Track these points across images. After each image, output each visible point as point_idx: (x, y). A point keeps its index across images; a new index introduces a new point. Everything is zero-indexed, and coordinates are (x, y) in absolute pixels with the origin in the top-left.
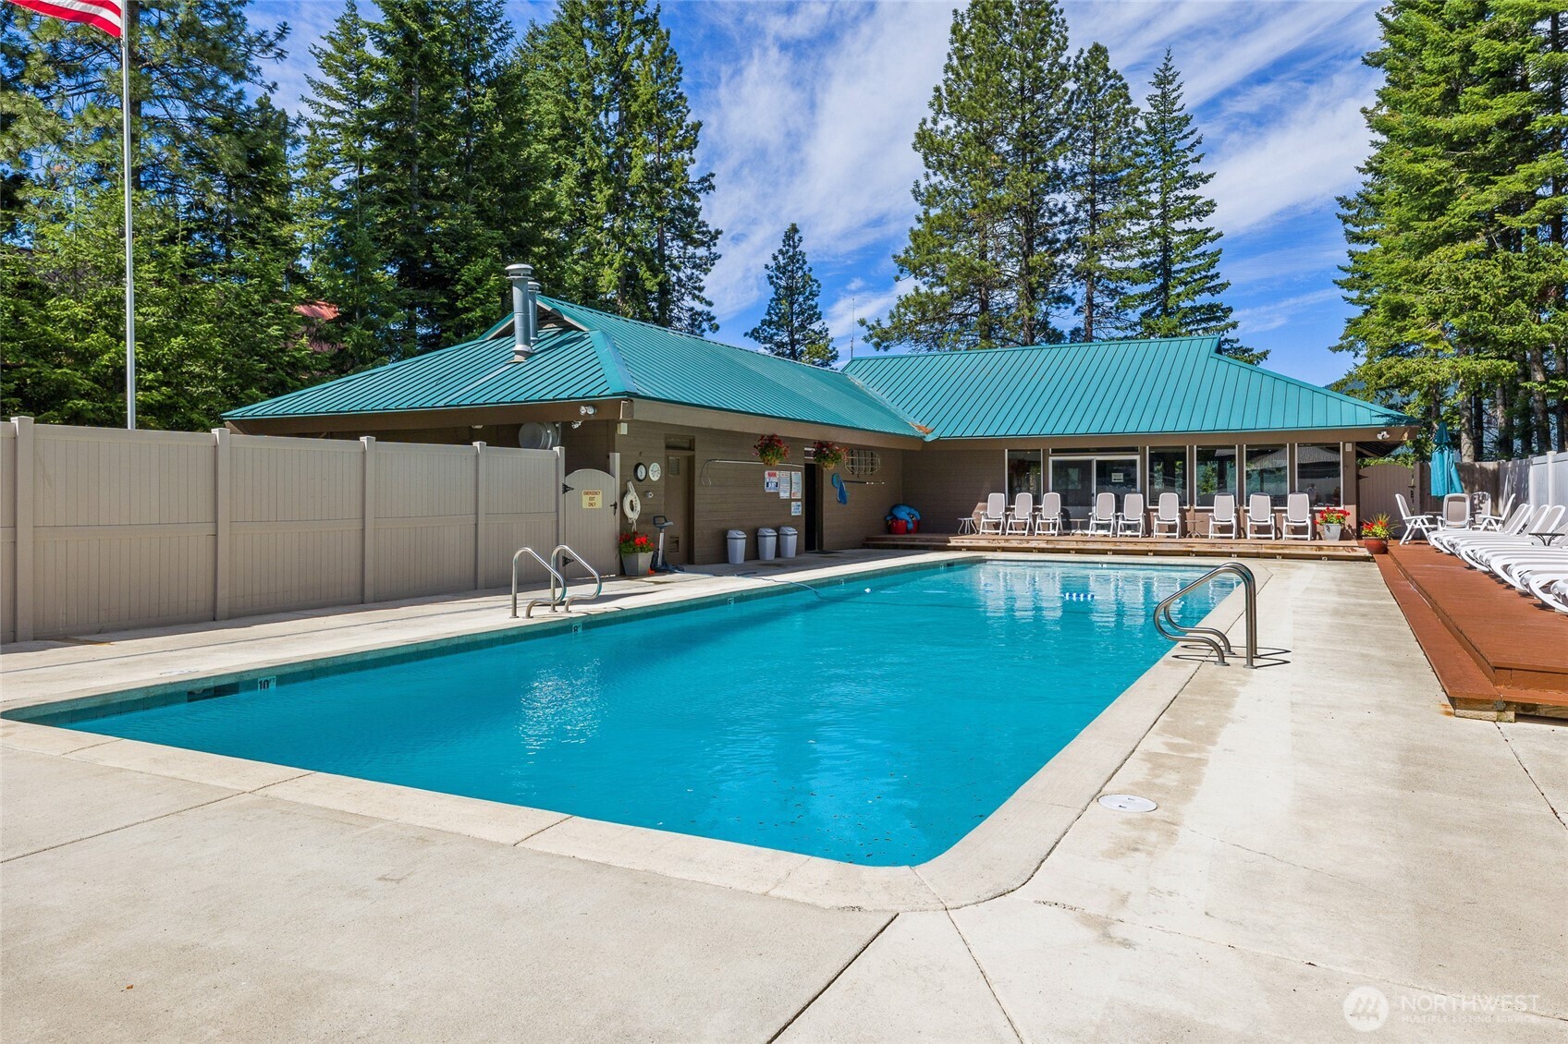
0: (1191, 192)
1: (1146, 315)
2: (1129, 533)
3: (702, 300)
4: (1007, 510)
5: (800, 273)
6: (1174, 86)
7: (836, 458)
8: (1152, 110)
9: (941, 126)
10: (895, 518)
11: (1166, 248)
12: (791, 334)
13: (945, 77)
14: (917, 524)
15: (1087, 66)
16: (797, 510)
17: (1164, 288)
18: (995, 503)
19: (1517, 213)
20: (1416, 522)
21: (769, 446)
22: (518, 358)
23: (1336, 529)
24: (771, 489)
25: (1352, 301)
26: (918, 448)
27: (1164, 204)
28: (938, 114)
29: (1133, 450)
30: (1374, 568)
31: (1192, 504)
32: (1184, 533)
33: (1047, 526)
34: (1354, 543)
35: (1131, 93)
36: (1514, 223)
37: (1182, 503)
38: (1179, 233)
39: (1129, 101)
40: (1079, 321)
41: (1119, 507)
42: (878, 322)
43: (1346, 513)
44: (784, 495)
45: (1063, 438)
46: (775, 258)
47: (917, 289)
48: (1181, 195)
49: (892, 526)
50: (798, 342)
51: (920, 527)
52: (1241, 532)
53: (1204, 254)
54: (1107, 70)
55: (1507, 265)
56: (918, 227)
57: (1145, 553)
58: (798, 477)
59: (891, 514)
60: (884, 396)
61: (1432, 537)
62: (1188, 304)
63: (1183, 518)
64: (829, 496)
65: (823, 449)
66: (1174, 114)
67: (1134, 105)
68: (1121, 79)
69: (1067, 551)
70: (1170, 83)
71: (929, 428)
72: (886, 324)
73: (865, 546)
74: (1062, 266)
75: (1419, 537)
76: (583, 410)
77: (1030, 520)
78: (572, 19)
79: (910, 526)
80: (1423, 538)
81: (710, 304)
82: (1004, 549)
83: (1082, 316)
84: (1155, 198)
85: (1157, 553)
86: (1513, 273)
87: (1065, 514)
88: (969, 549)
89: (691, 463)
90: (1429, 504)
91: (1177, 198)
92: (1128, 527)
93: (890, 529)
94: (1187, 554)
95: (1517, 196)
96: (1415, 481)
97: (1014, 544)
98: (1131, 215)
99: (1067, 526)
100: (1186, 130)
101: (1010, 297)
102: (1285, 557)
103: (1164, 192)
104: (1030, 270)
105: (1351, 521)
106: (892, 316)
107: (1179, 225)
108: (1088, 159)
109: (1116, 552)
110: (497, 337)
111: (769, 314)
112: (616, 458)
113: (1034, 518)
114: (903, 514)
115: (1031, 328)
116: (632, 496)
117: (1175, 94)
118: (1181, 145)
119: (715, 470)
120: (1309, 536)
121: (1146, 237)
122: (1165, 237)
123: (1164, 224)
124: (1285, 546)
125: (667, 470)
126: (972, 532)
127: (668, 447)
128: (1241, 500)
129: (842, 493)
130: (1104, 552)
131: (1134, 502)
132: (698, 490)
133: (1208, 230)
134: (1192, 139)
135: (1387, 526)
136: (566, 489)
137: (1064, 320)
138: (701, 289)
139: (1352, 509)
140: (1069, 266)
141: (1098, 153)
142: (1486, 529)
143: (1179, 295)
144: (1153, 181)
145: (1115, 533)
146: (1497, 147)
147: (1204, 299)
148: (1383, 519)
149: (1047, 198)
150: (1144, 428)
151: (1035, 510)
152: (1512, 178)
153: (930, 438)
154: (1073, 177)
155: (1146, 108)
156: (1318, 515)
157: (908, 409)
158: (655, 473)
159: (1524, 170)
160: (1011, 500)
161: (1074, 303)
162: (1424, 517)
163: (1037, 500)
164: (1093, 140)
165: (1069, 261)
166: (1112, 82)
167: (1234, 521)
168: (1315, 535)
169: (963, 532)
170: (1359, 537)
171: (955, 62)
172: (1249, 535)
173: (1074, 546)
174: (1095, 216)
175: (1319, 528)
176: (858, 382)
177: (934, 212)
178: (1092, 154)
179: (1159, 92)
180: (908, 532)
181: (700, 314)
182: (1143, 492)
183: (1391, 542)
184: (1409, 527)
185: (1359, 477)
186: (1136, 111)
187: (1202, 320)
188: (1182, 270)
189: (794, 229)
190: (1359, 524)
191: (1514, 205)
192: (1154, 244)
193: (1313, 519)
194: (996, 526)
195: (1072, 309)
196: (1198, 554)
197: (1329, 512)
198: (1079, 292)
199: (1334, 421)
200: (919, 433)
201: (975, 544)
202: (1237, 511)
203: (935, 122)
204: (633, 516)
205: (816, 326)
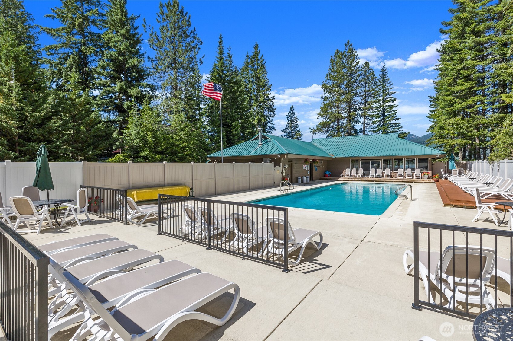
0: (390, 96)
1: (379, 125)
2: (378, 177)
3: (272, 124)
4: (350, 172)
5: (294, 117)
6: (386, 71)
7: (317, 162)
8: (380, 77)
9: (327, 82)
10: (326, 174)
11: (384, 110)
12: (292, 131)
13: (329, 71)
14: (330, 175)
15: (364, 67)
16: (309, 173)
17: (383, 119)
18: (348, 171)
19: (470, 108)
20: (446, 175)
21: (306, 161)
22: (260, 145)
23: (427, 176)
24: (304, 169)
25: (432, 122)
26: (331, 159)
27: (383, 100)
28: (327, 79)
29: (379, 159)
30: (435, 185)
31: (393, 171)
32: (391, 177)
33: (359, 176)
34: (431, 179)
35: (375, 73)
36: (470, 110)
37: (391, 170)
38: (387, 106)
39: (374, 75)
40: (362, 127)
41: (376, 171)
42: (314, 128)
43: (429, 173)
44: (306, 170)
45: (363, 157)
46: (288, 113)
47: (323, 121)
48: (388, 97)
49: (325, 175)
50: (293, 132)
51: (331, 176)
52: (404, 177)
53: (393, 111)
54: (369, 68)
55: (468, 121)
56: (322, 106)
57: (383, 181)
58: (309, 166)
59: (325, 173)
60: (322, 148)
61: (449, 178)
62: (389, 123)
63: (391, 174)
64: (314, 169)
65: (314, 161)
66: (386, 78)
67: (376, 76)
68: (373, 70)
69: (365, 181)
70: (385, 71)
71: (333, 155)
72: (315, 129)
73: (320, 180)
74: (357, 114)
75: (446, 178)
76: (278, 156)
77: (356, 174)
78: (247, 66)
79: (329, 175)
80: (447, 178)
81: (274, 125)
82: (351, 180)
83: (363, 125)
84: (381, 98)
85: (385, 181)
86: (469, 122)
87: (364, 173)
88: (343, 180)
89: (292, 164)
90: (449, 171)
91: (387, 98)
92: (378, 176)
93: (325, 176)
94: (392, 182)
95: (471, 105)
96: (446, 166)
97: (353, 179)
98: (376, 102)
99: (364, 175)
100: (389, 82)
101: (345, 121)
102: (415, 182)
103: (384, 96)
104: (350, 116)
105: (430, 174)
106: (317, 127)
107: (387, 104)
108: (364, 89)
109: (376, 181)
110: (253, 140)
111: (287, 126)
112: (281, 164)
113: (357, 174)
114: (328, 173)
115: (350, 129)
116: (284, 171)
117: (386, 73)
118: (387, 85)
119: (296, 165)
120: (420, 178)
121: (379, 107)
122: (384, 107)
123: (383, 104)
124: (415, 180)
125: (288, 166)
126: (343, 177)
127: (289, 161)
128: (404, 170)
129: (316, 169)
130: (374, 181)
131: (380, 171)
132: (293, 169)
133: (394, 105)
134: (391, 84)
135: (439, 176)
136: (274, 170)
137: (358, 126)
138: (272, 121)
139: (431, 172)
140: (359, 114)
141: (367, 87)
142: (462, 177)
143: (387, 121)
144: (380, 94)
145: (375, 177)
146: (466, 93)
147: (393, 122)
148: (438, 174)
149: (354, 99)
150: (382, 155)
151: (357, 172)
152: (469, 100)
153: (334, 157)
154: (360, 93)
155: (379, 77)
156: (422, 173)
157: (328, 151)
158: (287, 166)
159: (472, 99)
160: (351, 170)
161: (360, 122)
162: (447, 174)
163: (357, 170)
164: (365, 84)
165: (359, 113)
166: (370, 70)
167: (403, 175)
168: (422, 177)
169: (341, 177)
170: (432, 178)
171: (331, 68)
172: (406, 178)
173: (367, 180)
174: (366, 102)
175: (423, 176)
176: (315, 144)
177: (326, 102)
178: (365, 88)
179: (382, 73)
180: (329, 177)
181: (271, 127)
182: (382, 168)
183: (439, 179)
184: (444, 176)
185: (432, 165)
186: (376, 77)
187: (393, 126)
188: (388, 115)
189: (292, 107)
190: (432, 175)
191: (470, 107)
192: (381, 109)
193: (421, 174)
194: (348, 175)
195: (360, 124)
196: (395, 182)
197: (425, 173)
198: (362, 120)
199: (426, 153)
200: (332, 156)
201: (344, 179)
202: (403, 172)
203: (326, 81)
204: (284, 174)
205: (297, 129)
